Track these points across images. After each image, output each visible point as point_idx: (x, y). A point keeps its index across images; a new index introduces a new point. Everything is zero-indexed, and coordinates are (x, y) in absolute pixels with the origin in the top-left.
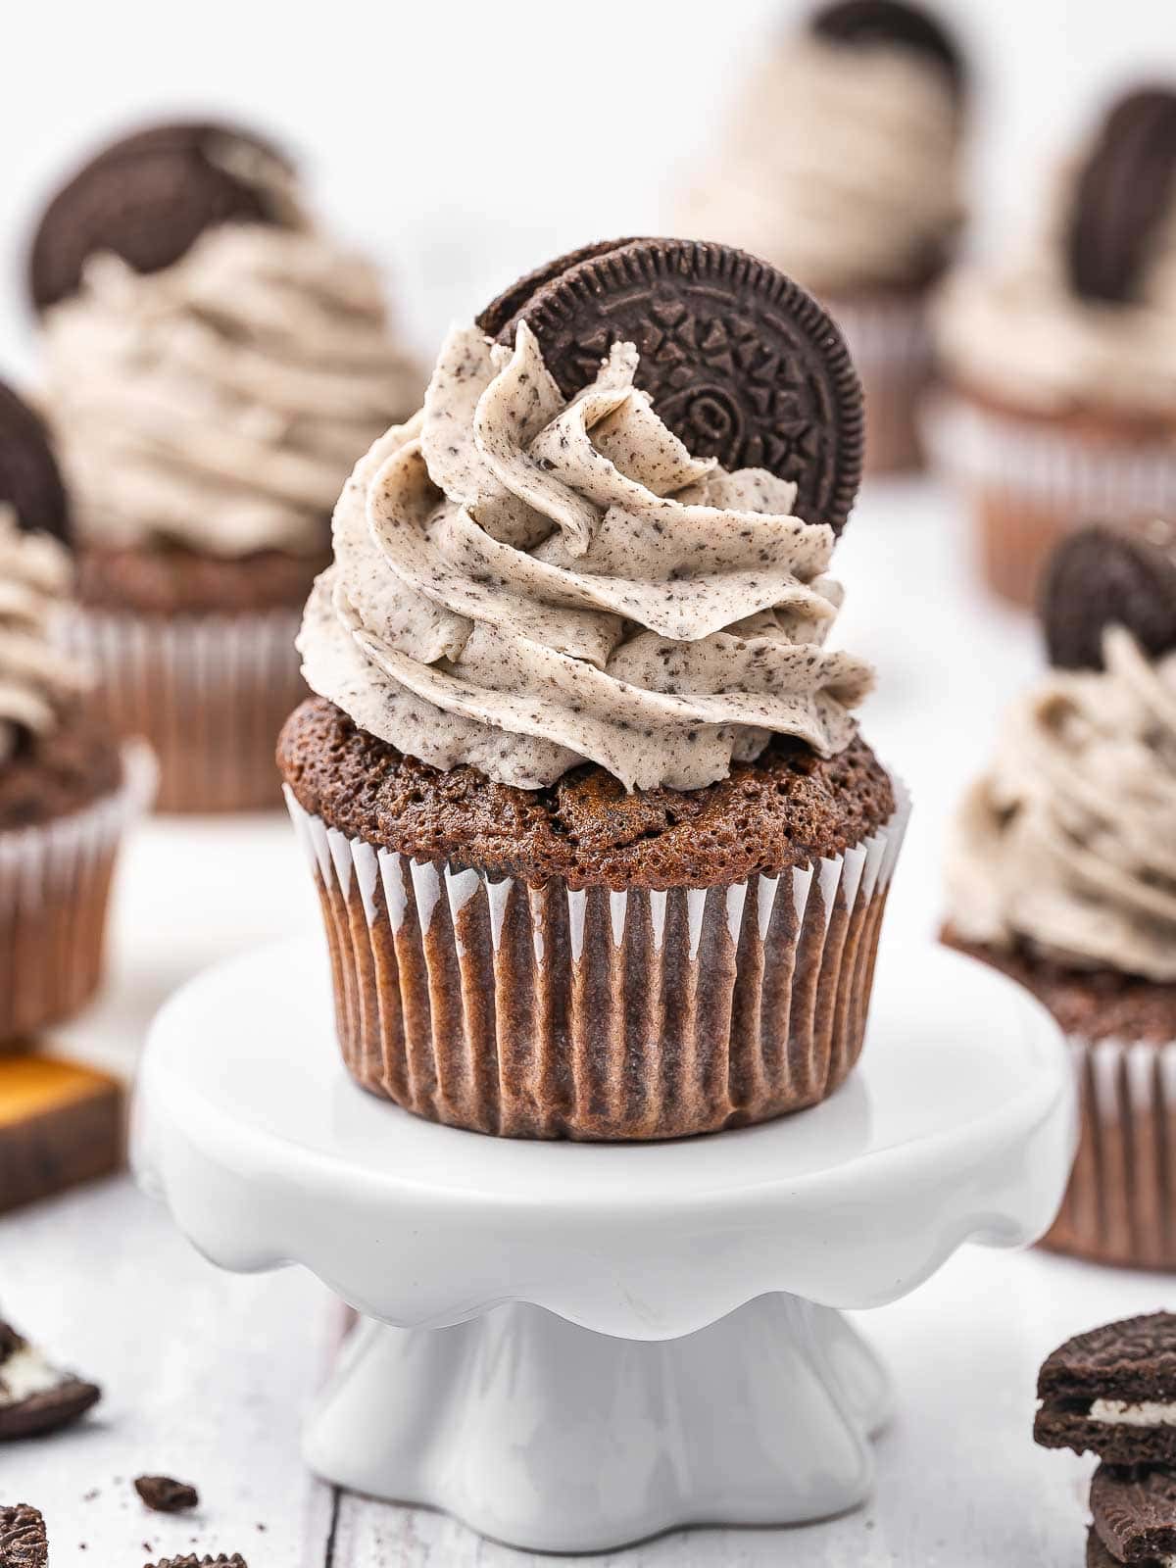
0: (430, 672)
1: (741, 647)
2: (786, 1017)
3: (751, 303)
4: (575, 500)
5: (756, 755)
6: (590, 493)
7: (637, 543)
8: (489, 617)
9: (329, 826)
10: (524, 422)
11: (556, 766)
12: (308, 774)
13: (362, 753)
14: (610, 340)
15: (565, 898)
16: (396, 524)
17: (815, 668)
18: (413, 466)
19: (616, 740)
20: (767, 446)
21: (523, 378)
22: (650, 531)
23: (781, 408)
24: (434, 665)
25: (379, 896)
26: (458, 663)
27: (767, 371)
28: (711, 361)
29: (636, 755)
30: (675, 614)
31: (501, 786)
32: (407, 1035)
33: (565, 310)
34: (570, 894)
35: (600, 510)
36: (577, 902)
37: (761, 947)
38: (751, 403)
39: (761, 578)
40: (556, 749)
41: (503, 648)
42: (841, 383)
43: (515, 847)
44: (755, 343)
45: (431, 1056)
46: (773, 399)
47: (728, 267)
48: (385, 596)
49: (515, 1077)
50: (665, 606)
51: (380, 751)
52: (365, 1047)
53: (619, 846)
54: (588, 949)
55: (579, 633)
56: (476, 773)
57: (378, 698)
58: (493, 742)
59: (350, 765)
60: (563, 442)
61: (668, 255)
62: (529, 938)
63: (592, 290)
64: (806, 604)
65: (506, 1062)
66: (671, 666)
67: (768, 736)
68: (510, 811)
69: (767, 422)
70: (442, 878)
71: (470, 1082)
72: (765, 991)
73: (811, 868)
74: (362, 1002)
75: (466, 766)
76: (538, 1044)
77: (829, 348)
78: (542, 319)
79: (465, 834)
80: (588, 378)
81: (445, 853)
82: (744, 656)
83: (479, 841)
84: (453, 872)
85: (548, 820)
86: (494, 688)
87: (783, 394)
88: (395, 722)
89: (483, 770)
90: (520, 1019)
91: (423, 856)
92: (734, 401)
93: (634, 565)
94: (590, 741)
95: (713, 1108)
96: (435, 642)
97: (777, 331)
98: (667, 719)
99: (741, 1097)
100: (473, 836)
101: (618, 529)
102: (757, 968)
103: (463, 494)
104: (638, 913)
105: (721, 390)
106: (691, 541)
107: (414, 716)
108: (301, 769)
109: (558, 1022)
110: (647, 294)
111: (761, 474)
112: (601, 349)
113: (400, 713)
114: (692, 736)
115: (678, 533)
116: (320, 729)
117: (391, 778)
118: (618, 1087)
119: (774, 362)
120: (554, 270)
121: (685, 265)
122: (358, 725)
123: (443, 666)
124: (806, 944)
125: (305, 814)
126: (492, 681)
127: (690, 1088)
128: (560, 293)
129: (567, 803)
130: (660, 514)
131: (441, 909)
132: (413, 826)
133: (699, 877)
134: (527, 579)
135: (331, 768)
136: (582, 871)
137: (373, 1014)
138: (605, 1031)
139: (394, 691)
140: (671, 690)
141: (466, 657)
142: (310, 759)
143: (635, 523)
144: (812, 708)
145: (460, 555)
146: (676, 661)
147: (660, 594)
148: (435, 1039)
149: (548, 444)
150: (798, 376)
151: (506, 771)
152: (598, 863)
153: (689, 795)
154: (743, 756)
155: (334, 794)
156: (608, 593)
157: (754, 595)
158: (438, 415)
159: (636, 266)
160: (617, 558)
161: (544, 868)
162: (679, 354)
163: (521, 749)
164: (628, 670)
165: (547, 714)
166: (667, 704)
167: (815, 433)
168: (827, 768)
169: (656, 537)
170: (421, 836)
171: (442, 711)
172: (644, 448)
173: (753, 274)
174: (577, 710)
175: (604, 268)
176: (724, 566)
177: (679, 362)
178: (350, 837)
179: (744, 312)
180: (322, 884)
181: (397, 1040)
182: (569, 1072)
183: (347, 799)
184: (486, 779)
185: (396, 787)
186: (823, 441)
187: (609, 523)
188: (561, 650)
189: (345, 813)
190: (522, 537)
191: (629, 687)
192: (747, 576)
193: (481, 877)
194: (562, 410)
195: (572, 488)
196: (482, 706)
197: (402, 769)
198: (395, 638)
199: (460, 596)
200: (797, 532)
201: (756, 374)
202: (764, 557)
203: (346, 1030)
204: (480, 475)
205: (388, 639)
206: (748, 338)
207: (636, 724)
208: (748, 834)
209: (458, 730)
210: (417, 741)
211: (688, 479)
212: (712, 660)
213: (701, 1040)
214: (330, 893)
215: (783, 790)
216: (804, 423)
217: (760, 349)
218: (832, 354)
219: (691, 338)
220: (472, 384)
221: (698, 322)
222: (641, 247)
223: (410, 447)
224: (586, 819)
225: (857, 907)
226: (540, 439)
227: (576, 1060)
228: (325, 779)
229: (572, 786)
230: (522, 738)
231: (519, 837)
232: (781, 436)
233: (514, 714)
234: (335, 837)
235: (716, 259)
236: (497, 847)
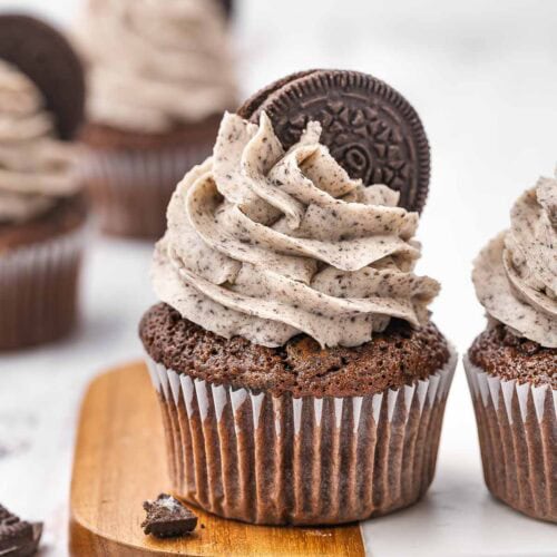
0: (220, 289)
1: (377, 274)
2: (400, 461)
3: (376, 101)
4: (293, 201)
5: (383, 329)
6: (300, 197)
7: (324, 223)
8: (251, 260)
9: (167, 368)
10: (265, 162)
11: (285, 335)
12: (156, 342)
13: (184, 330)
14: (306, 121)
15: (291, 402)
16: (201, 214)
17: (413, 285)
18: (208, 185)
19: (317, 322)
20: (384, 173)
21: (265, 139)
22: (331, 216)
23: (390, 154)
24: (222, 285)
25: (195, 403)
26: (234, 284)
27: (384, 136)
28: (356, 131)
29: (325, 329)
30: (344, 257)
31: (257, 346)
32: (208, 473)
33: (284, 106)
34: (294, 400)
35: (305, 206)
36: (297, 404)
37: (388, 426)
38: (376, 151)
39: (385, 239)
40: (285, 326)
41: (257, 276)
42: (420, 141)
43: (267, 377)
44: (378, 122)
45: (221, 484)
46: (387, 151)
47: (365, 83)
48: (195, 251)
49: (265, 493)
50: (339, 254)
51: (194, 329)
52: (186, 480)
53: (319, 375)
54: (302, 428)
55: (296, 268)
56: (244, 340)
57: (192, 303)
58: (252, 324)
59: (179, 336)
60: (286, 172)
61: (335, 78)
62: (272, 423)
63: (297, 95)
64: (408, 252)
65: (261, 486)
66: (342, 284)
67: (389, 319)
68: (262, 359)
69: (383, 162)
70: (228, 393)
71: (241, 497)
72: (390, 447)
73: (414, 385)
74: (185, 457)
75: (239, 336)
76: (277, 476)
77: (413, 124)
78: (273, 110)
79: (240, 371)
80: (295, 140)
81: (230, 380)
82: (379, 278)
83: (247, 374)
84: (234, 390)
85: (282, 363)
86: (253, 296)
87: (392, 147)
88: (202, 315)
89: (248, 337)
90: (268, 464)
91: (218, 382)
92: (368, 151)
93: (322, 233)
94: (303, 322)
95: (365, 508)
96: (222, 273)
97: (389, 115)
98: (340, 310)
99: (377, 503)
100: (244, 372)
101: (314, 215)
102: (386, 436)
103: (235, 198)
104: (329, 409)
105: (361, 145)
106: (351, 221)
107: (211, 311)
108: (152, 339)
109: (287, 465)
110: (325, 97)
111: (383, 187)
112: (302, 125)
113: (205, 309)
114: (353, 320)
115: (344, 217)
116: (161, 319)
117: (200, 343)
118: (317, 498)
119: (387, 132)
120: (277, 86)
121: (343, 83)
122: (183, 316)
123: (227, 286)
124: (410, 424)
125: (154, 363)
126: (252, 293)
127: (353, 498)
128: (281, 97)
129: (291, 353)
130: (335, 207)
131: (227, 409)
132: (213, 367)
133: (358, 390)
134: (269, 241)
135: (168, 338)
136: (300, 389)
137: (190, 463)
138: (311, 469)
139: (201, 298)
140: (342, 296)
141: (238, 281)
142: (157, 334)
143: (323, 212)
144: (411, 305)
145: (234, 229)
146: (345, 281)
147: (336, 248)
148: (223, 476)
149: (278, 172)
150: (399, 138)
151: (260, 338)
152: (308, 384)
153: (352, 349)
154: (377, 330)
155: (171, 351)
156: (310, 248)
157: (383, 248)
158: (220, 159)
159: (319, 83)
160: (314, 230)
161: (281, 386)
162: (340, 127)
163: (267, 327)
164: (320, 287)
165: (281, 309)
166: (342, 303)
167: (407, 167)
168: (418, 335)
169: (334, 219)
170: (217, 371)
171: (226, 308)
172: (326, 174)
173: (376, 87)
174: (296, 307)
175: (303, 84)
176: (367, 234)
177: (340, 132)
178: (179, 373)
179: (372, 106)
180: (164, 397)
181: (203, 476)
182: (292, 490)
183: (178, 354)
184: (249, 342)
185: (203, 347)
186: (411, 171)
187: (310, 212)
188: (288, 276)
189: (177, 361)
190: (266, 219)
191: (323, 295)
192: (379, 238)
193: (248, 392)
194: (283, 156)
195: (291, 195)
196: (248, 306)
197: (206, 338)
198: (202, 271)
199: (235, 250)
200: (403, 216)
201: (379, 137)
202: (386, 228)
203: (175, 471)
204: (244, 189)
205: (197, 272)
206: (374, 119)
207: (325, 314)
208: (383, 369)
209: (235, 318)
210: (214, 324)
211: (347, 190)
212: (363, 281)
213: (359, 473)
214: (168, 402)
215: (399, 346)
216: (401, 163)
217: (380, 124)
218: (416, 127)
219: (346, 120)
220: (237, 144)
221: (350, 111)
222: (322, 74)
223: (206, 176)
224: (301, 362)
225: (435, 405)
226: (274, 170)
227: (296, 484)
228: (165, 344)
229: (293, 346)
230: (268, 321)
231: (268, 371)
232: (391, 168)
233: (265, 309)
234: (171, 374)
235: (359, 79)
236: (257, 377)
